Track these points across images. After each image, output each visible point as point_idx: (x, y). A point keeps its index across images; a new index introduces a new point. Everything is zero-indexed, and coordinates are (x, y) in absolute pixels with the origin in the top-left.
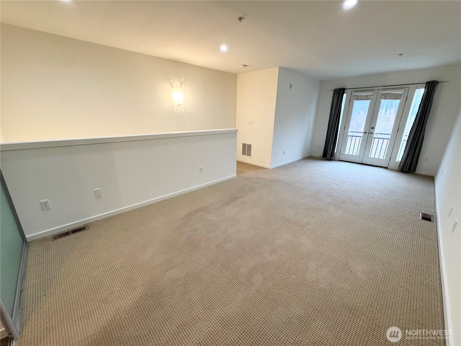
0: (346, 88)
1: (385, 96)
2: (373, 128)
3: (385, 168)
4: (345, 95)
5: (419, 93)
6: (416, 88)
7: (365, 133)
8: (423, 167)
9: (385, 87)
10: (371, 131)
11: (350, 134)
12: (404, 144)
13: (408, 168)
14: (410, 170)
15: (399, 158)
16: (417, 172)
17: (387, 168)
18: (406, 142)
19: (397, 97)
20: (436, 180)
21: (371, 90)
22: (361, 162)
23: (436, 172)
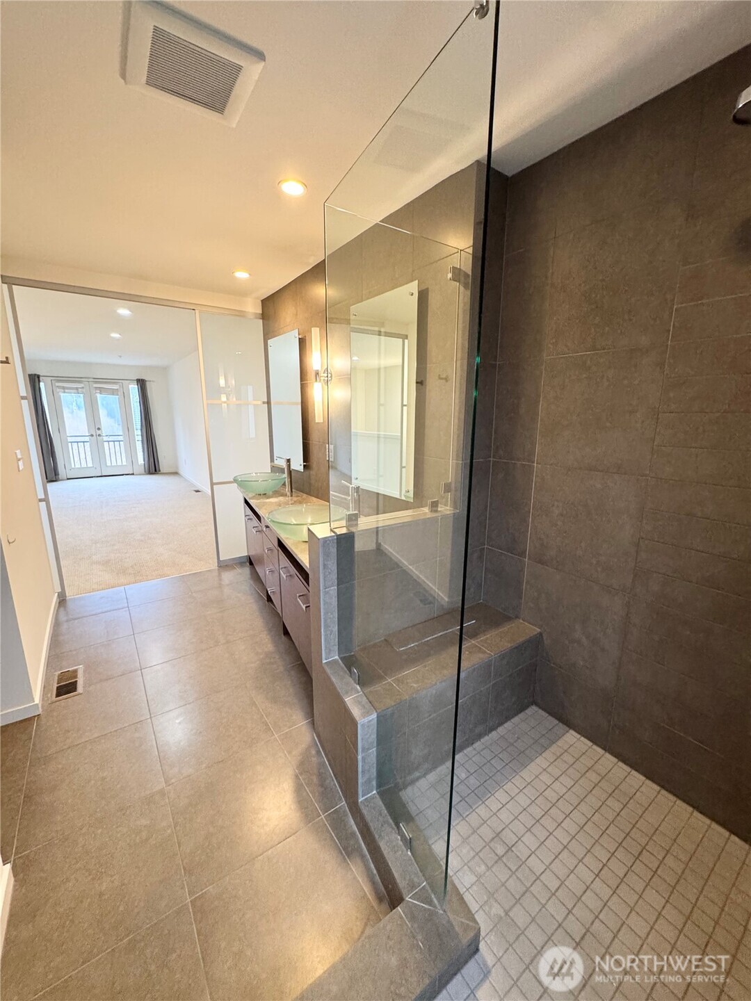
0: (41, 375)
1: (100, 391)
2: (99, 429)
3: (131, 475)
4: (42, 384)
5: (134, 390)
6: (130, 384)
7: (92, 435)
8: (164, 462)
9: (97, 381)
10: (99, 432)
11: (70, 440)
12: (139, 446)
13: (153, 467)
14: (156, 471)
15: (141, 458)
16: (162, 470)
17: (133, 474)
18: (140, 443)
19: (113, 392)
20: (181, 472)
21: (79, 382)
22: (100, 475)
23: (177, 467)
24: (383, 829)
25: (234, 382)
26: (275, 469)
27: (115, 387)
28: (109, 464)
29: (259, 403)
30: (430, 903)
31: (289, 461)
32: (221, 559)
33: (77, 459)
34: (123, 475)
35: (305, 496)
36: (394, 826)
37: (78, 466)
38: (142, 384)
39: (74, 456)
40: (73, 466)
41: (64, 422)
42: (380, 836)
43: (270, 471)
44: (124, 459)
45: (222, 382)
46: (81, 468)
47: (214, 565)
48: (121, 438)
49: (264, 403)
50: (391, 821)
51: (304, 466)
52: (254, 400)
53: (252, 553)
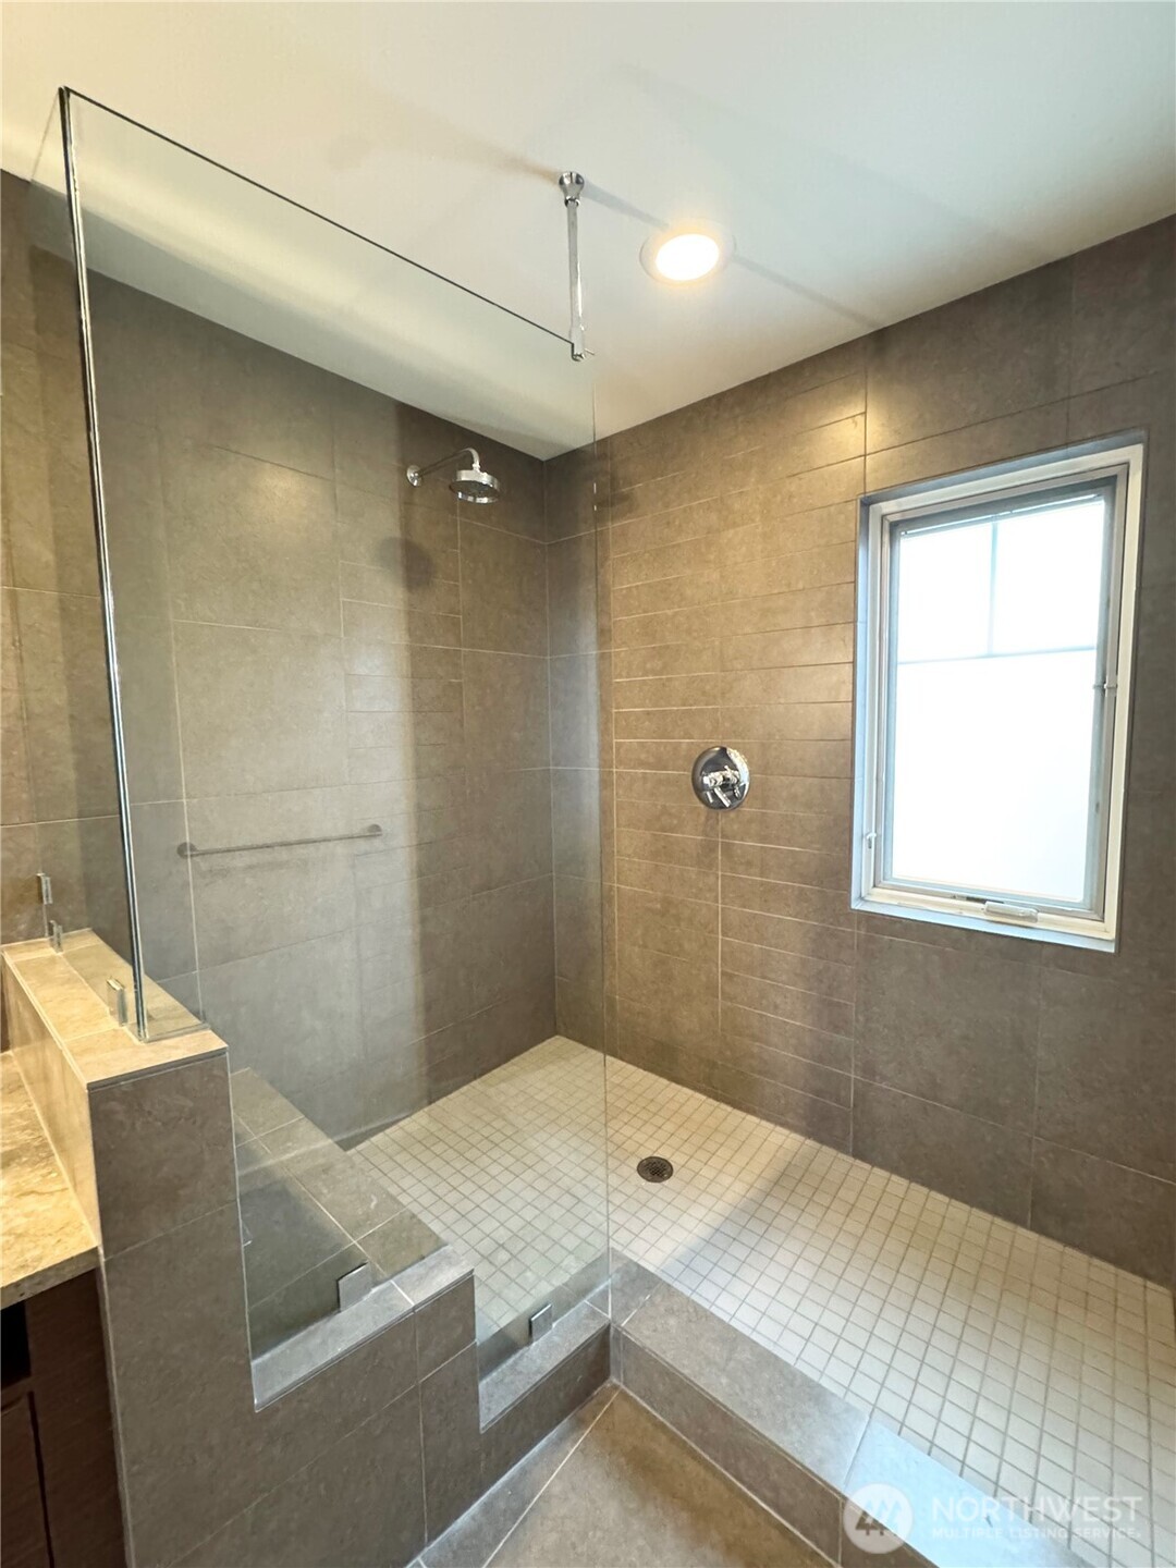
24: (525, 1371)
30: (604, 1294)
36: (518, 1355)
42: (538, 1372)
50: (510, 1361)
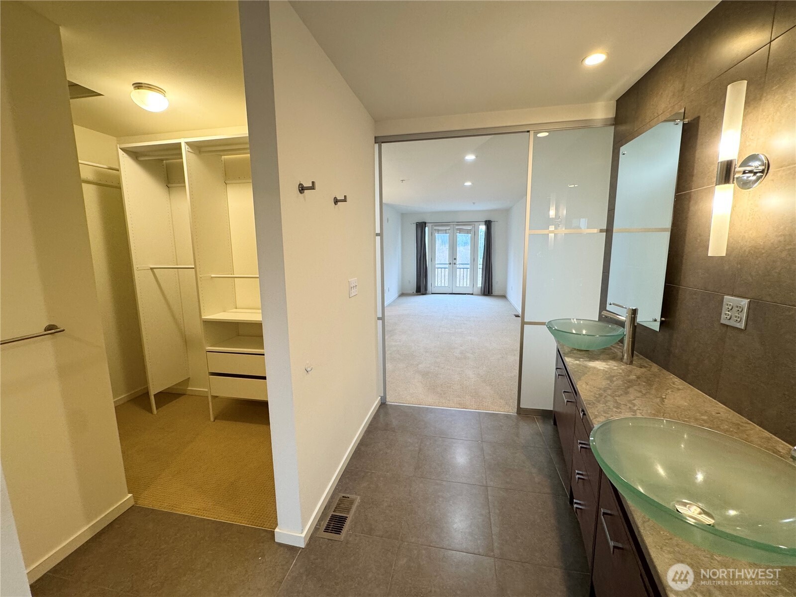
0: (427, 222)
1: (460, 231)
2: (455, 259)
3: (471, 294)
4: (427, 228)
5: (483, 228)
6: (479, 225)
7: (450, 264)
8: (496, 288)
9: (459, 223)
10: (454, 261)
11: (437, 266)
12: (480, 272)
13: (487, 290)
14: (489, 293)
15: (480, 284)
16: (493, 294)
17: (473, 294)
18: (481, 270)
19: (468, 232)
20: (509, 297)
21: (448, 225)
22: (451, 292)
23: (506, 291)
25: (565, 212)
26: (606, 319)
27: (469, 228)
28: (458, 285)
29: (595, 231)
31: (634, 312)
32: (521, 407)
33: (439, 280)
34: (465, 294)
35: (655, 368)
37: (439, 285)
38: (488, 224)
39: (438, 278)
40: (436, 285)
41: (435, 255)
43: (597, 320)
44: (468, 283)
45: (552, 213)
46: (441, 286)
47: (513, 411)
48: (468, 266)
49: (601, 231)
51: (662, 323)
52: (588, 228)
53: (559, 409)
